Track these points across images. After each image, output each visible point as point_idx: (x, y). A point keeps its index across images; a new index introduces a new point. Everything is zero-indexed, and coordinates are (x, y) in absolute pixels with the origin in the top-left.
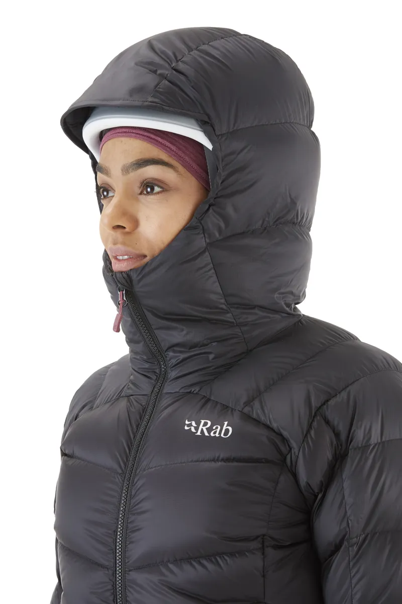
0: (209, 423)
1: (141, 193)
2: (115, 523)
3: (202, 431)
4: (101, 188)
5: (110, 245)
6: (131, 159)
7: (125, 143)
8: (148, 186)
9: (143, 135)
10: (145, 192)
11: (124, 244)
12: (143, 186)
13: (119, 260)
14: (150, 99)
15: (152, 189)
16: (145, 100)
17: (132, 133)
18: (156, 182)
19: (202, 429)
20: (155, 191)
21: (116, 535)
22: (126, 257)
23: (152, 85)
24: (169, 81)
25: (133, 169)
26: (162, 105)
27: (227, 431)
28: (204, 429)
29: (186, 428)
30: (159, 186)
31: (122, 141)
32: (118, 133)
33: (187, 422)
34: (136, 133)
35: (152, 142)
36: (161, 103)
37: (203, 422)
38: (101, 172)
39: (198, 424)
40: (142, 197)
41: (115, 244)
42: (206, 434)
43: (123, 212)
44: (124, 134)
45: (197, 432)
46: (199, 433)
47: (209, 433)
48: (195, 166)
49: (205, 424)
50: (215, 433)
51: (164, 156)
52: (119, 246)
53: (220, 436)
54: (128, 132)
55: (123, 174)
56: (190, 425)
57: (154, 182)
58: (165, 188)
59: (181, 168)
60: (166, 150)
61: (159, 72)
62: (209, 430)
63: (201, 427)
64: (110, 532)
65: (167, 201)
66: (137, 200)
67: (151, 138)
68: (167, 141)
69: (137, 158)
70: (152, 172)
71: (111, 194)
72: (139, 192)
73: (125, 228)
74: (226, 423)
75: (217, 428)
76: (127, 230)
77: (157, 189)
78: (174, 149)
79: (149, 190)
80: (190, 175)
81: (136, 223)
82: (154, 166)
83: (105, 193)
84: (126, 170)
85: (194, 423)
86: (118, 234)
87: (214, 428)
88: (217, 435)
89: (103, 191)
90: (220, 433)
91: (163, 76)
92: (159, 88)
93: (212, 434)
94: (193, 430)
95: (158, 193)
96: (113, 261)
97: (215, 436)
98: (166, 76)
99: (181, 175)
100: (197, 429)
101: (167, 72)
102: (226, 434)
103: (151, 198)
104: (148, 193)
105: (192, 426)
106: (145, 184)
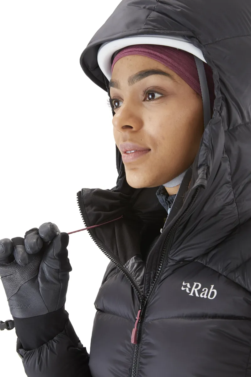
0: (200, 285)
1: (145, 100)
2: (131, 362)
3: (194, 293)
4: (113, 99)
5: (121, 143)
6: (136, 71)
7: (130, 60)
8: (149, 94)
9: (145, 52)
10: (148, 99)
11: (131, 140)
12: (146, 94)
13: (128, 154)
14: (143, 27)
15: (153, 96)
16: (139, 28)
17: (136, 51)
18: (156, 90)
19: (194, 290)
20: (155, 98)
21: (131, 372)
22: (133, 151)
23: (143, 17)
24: (157, 12)
25: (137, 80)
26: (154, 29)
27: (213, 293)
28: (196, 290)
29: (183, 289)
30: (158, 93)
31: (128, 59)
32: (125, 53)
33: (184, 284)
34: (139, 51)
35: (152, 57)
36: (153, 28)
37: (195, 284)
38: (113, 86)
39: (192, 285)
40: (145, 103)
41: (125, 140)
42: (197, 295)
43: (130, 115)
44: (130, 53)
45: (190, 293)
46: (191, 294)
47: (199, 294)
48: (187, 74)
49: (197, 286)
50: (203, 295)
51: (161, 67)
52: (128, 143)
53: (207, 297)
54: (133, 51)
55: (129, 85)
56: (186, 286)
57: (154, 90)
58: (164, 94)
59: (176, 76)
60: (164, 62)
61: (147, 7)
62: (200, 291)
63: (193, 289)
64: (127, 369)
65: (166, 104)
66: (142, 105)
67: (152, 54)
68: (164, 55)
69: (140, 70)
70: (152, 81)
71: (121, 104)
72: (143, 99)
73: (131, 127)
74: (212, 286)
75: (205, 290)
76: (134, 129)
77: (157, 95)
78: (170, 61)
79: (150, 96)
80: (183, 82)
81: (141, 123)
82: (154, 75)
83: (116, 104)
84: (131, 81)
85: (188, 285)
86: (127, 133)
87: (203, 290)
88: (205, 297)
89: (115, 102)
90: (207, 295)
91: (151, 9)
92: (150, 18)
93: (201, 296)
94: (188, 291)
95: (158, 98)
96: (123, 155)
97: (204, 297)
98: (153, 8)
99: (177, 82)
100: (190, 290)
101: (154, 6)
102: (212, 296)
103: (152, 102)
104: (150, 99)
105: (187, 287)
106: (147, 92)
